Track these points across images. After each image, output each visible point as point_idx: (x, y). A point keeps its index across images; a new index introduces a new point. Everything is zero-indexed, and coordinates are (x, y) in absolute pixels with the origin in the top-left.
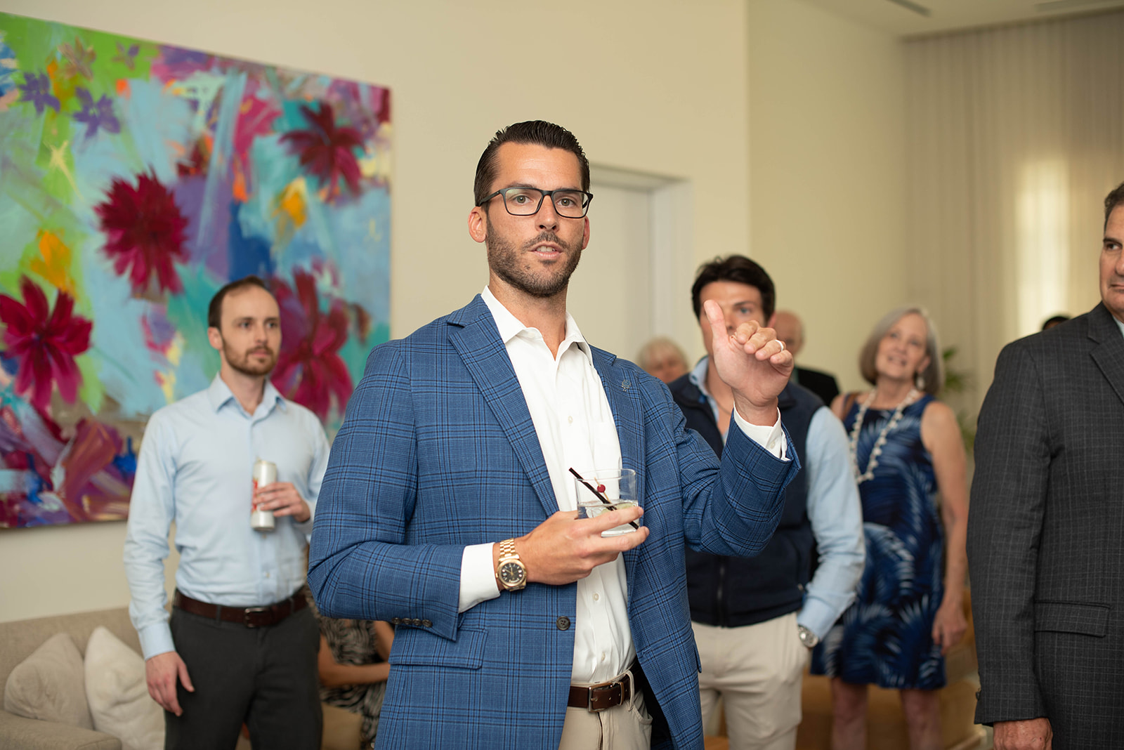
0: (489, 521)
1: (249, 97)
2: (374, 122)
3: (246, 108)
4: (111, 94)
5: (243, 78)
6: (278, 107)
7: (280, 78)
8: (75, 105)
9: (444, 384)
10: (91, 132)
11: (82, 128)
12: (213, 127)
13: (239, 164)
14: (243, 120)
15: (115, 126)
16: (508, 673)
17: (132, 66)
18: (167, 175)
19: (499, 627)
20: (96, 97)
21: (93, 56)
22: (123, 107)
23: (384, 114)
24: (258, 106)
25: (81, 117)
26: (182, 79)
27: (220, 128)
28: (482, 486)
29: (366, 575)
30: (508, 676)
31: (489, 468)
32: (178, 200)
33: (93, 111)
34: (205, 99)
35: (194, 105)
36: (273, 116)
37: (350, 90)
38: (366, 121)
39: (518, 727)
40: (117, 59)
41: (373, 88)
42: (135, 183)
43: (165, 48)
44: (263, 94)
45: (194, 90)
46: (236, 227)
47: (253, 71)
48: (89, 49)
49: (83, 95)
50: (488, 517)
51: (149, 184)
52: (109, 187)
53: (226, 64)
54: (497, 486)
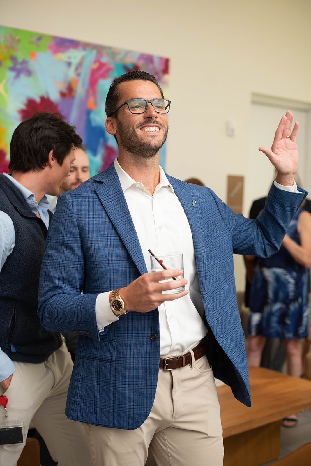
0: (115, 286)
1: (97, 61)
2: (161, 74)
3: (95, 66)
4: (28, 58)
5: (94, 53)
6: (112, 66)
7: (113, 53)
8: (9, 63)
9: (92, 216)
10: (17, 76)
11: (12, 74)
12: (79, 75)
13: (91, 92)
14: (94, 72)
15: (29, 73)
16: (128, 363)
17: (38, 46)
18: (54, 96)
19: (122, 340)
20: (20, 60)
21: (19, 41)
22: (33, 65)
23: (166, 70)
24: (102, 65)
25: (12, 69)
26: (63, 52)
27: (82, 76)
28: (112, 268)
29: (56, 310)
30: (128, 364)
31: (115, 259)
32: (60, 108)
33: (18, 67)
34: (75, 62)
35: (69, 64)
36: (109, 70)
37: (149, 59)
38: (157, 73)
39: (135, 389)
40: (31, 43)
41: (161, 58)
42: (38, 100)
43: (55, 38)
44: (104, 60)
45: (69, 58)
46: (89, 122)
47: (99, 49)
48: (17, 37)
49: (13, 59)
50: (114, 284)
51: (45, 100)
52: (25, 101)
53: (86, 46)
54: (119, 268)
